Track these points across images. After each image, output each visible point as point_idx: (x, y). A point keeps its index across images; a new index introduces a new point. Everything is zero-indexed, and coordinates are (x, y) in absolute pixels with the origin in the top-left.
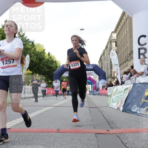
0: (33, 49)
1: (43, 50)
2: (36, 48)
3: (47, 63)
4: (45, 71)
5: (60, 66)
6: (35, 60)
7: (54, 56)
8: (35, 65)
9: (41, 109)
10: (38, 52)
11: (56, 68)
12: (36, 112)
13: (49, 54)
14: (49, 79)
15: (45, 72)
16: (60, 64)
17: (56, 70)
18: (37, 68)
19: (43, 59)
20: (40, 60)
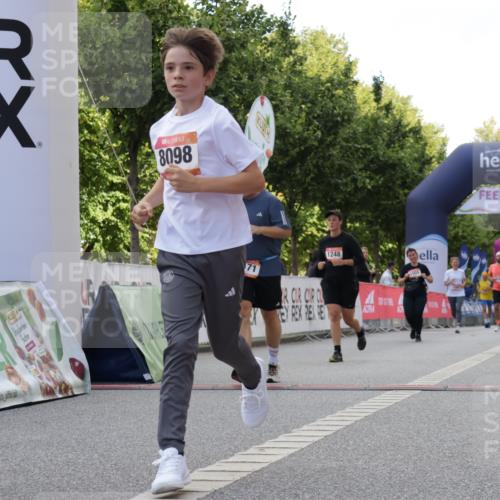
0: (287, 62)
1: (342, 67)
2: (301, 60)
3: (369, 141)
4: (357, 189)
5: (442, 154)
6: (299, 128)
7: (409, 98)
8: (302, 156)
9: (343, 406)
10: (317, 81)
11: (421, 171)
12: (319, 422)
13: (377, 88)
14: (381, 233)
15: (360, 195)
16: (444, 145)
17: (422, 179)
18: (312, 175)
19: (343, 120)
20: (330, 124)
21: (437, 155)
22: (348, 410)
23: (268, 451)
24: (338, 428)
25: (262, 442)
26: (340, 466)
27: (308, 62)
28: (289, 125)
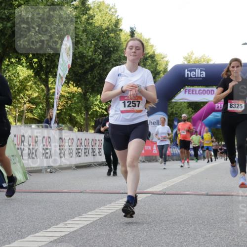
0: (84, 18)
1: (114, 21)
2: (92, 17)
5: (165, 70)
6: (90, 54)
7: (149, 39)
8: (92, 69)
9: (110, 202)
10: (100, 28)
11: (154, 78)
12: (97, 210)
13: (132, 33)
16: (167, 64)
18: (97, 79)
19: (114, 50)
20: (107, 52)
21: (163, 70)
22: (112, 204)
23: (69, 226)
24: (107, 213)
25: (66, 221)
26: (108, 234)
27: (95, 18)
28: (85, 52)
